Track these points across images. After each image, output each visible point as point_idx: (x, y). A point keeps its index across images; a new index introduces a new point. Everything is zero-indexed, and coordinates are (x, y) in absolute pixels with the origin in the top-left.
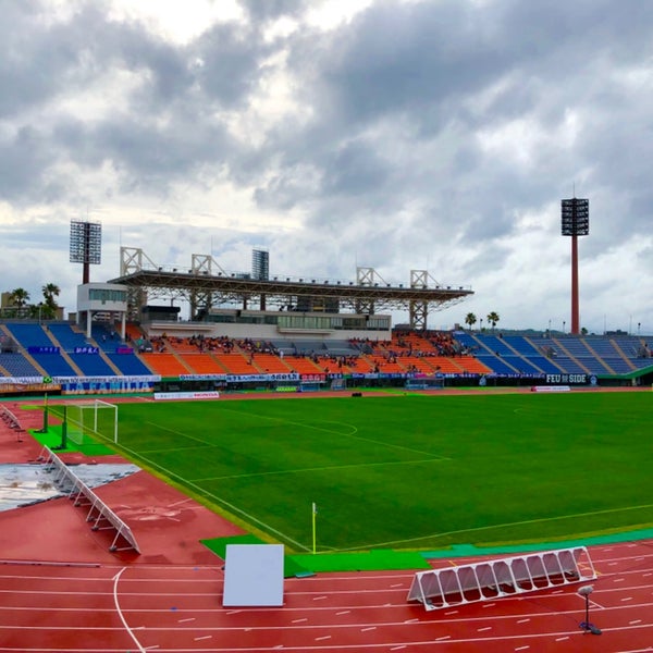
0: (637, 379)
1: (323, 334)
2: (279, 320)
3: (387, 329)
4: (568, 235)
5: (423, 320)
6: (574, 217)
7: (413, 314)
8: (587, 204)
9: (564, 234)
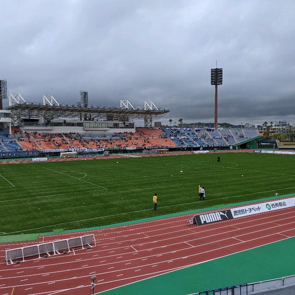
0: (238, 146)
1: (105, 131)
2: (84, 124)
3: (133, 128)
4: (213, 84)
5: (150, 123)
6: (216, 77)
7: (146, 121)
8: (222, 71)
9: (212, 84)
